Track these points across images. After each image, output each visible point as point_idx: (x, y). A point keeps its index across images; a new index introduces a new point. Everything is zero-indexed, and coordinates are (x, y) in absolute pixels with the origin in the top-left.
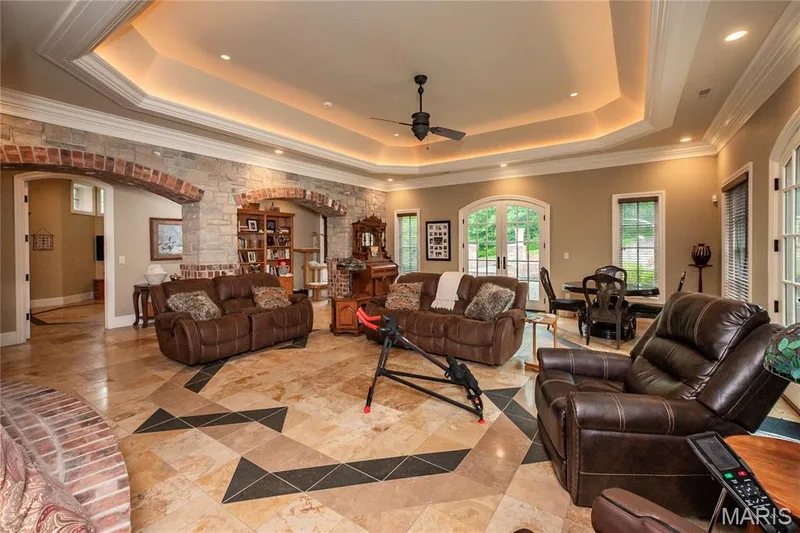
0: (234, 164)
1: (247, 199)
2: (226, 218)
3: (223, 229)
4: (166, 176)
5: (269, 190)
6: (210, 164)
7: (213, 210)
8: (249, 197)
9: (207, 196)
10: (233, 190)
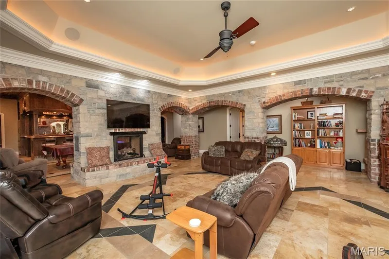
0: (260, 88)
1: (266, 104)
2: (256, 115)
3: (255, 121)
4: (232, 102)
5: (280, 96)
6: (248, 92)
7: (250, 112)
8: (267, 103)
9: (248, 106)
10: (259, 101)
